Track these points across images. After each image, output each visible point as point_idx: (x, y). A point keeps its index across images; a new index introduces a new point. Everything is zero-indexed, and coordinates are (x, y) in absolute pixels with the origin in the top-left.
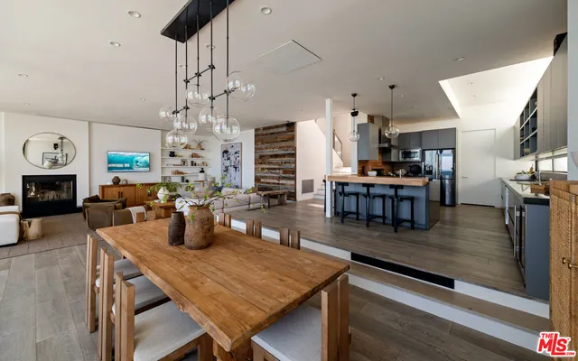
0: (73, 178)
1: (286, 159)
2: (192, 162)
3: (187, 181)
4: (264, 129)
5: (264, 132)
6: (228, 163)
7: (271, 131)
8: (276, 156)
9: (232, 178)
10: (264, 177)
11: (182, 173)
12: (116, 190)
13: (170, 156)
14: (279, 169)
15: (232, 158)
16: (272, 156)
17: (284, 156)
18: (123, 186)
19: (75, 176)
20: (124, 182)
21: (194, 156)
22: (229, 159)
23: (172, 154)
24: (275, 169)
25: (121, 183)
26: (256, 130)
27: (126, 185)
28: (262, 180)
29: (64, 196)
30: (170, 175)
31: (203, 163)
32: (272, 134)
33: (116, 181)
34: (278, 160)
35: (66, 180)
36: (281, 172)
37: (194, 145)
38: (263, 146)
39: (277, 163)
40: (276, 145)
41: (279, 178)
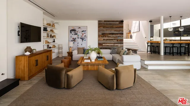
1: (119, 35)
2: (51, 35)
4: (105, 21)
5: (105, 23)
8: (113, 34)
10: (104, 43)
11: (49, 42)
14: (114, 39)
15: (80, 34)
16: (110, 34)
17: (117, 34)
20: (35, 51)
21: (52, 31)
22: (77, 34)
24: (112, 39)
26: (99, 21)
28: (103, 45)
31: (54, 36)
32: (110, 24)
36: (116, 40)
37: (51, 25)
38: (104, 29)
39: (114, 37)
40: (113, 29)
41: (115, 43)
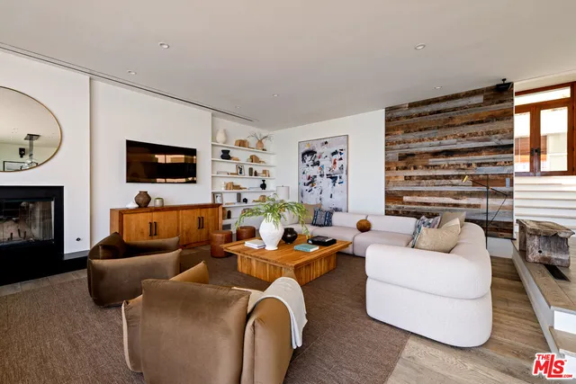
0: (56, 194)
1: (483, 157)
2: (251, 170)
3: (245, 201)
4: (412, 105)
5: (414, 111)
6: (314, 171)
7: (435, 107)
8: (449, 153)
9: (325, 196)
10: (410, 193)
11: (238, 187)
12: (143, 219)
13: (223, 157)
14: (459, 177)
15: (326, 163)
16: (436, 154)
18: (157, 210)
19: (61, 189)
20: (158, 203)
21: (253, 159)
22: (318, 164)
23: (226, 155)
24: (446, 177)
25: (151, 204)
26: (389, 110)
27: (163, 209)
28: (406, 198)
29: (36, 232)
30: (223, 189)
31: (265, 172)
32: (439, 112)
33: (144, 202)
34: (454, 160)
35: (40, 199)
36: (467, 181)
37: (252, 142)
38: (410, 137)
40: (451, 131)
41: (460, 195)
